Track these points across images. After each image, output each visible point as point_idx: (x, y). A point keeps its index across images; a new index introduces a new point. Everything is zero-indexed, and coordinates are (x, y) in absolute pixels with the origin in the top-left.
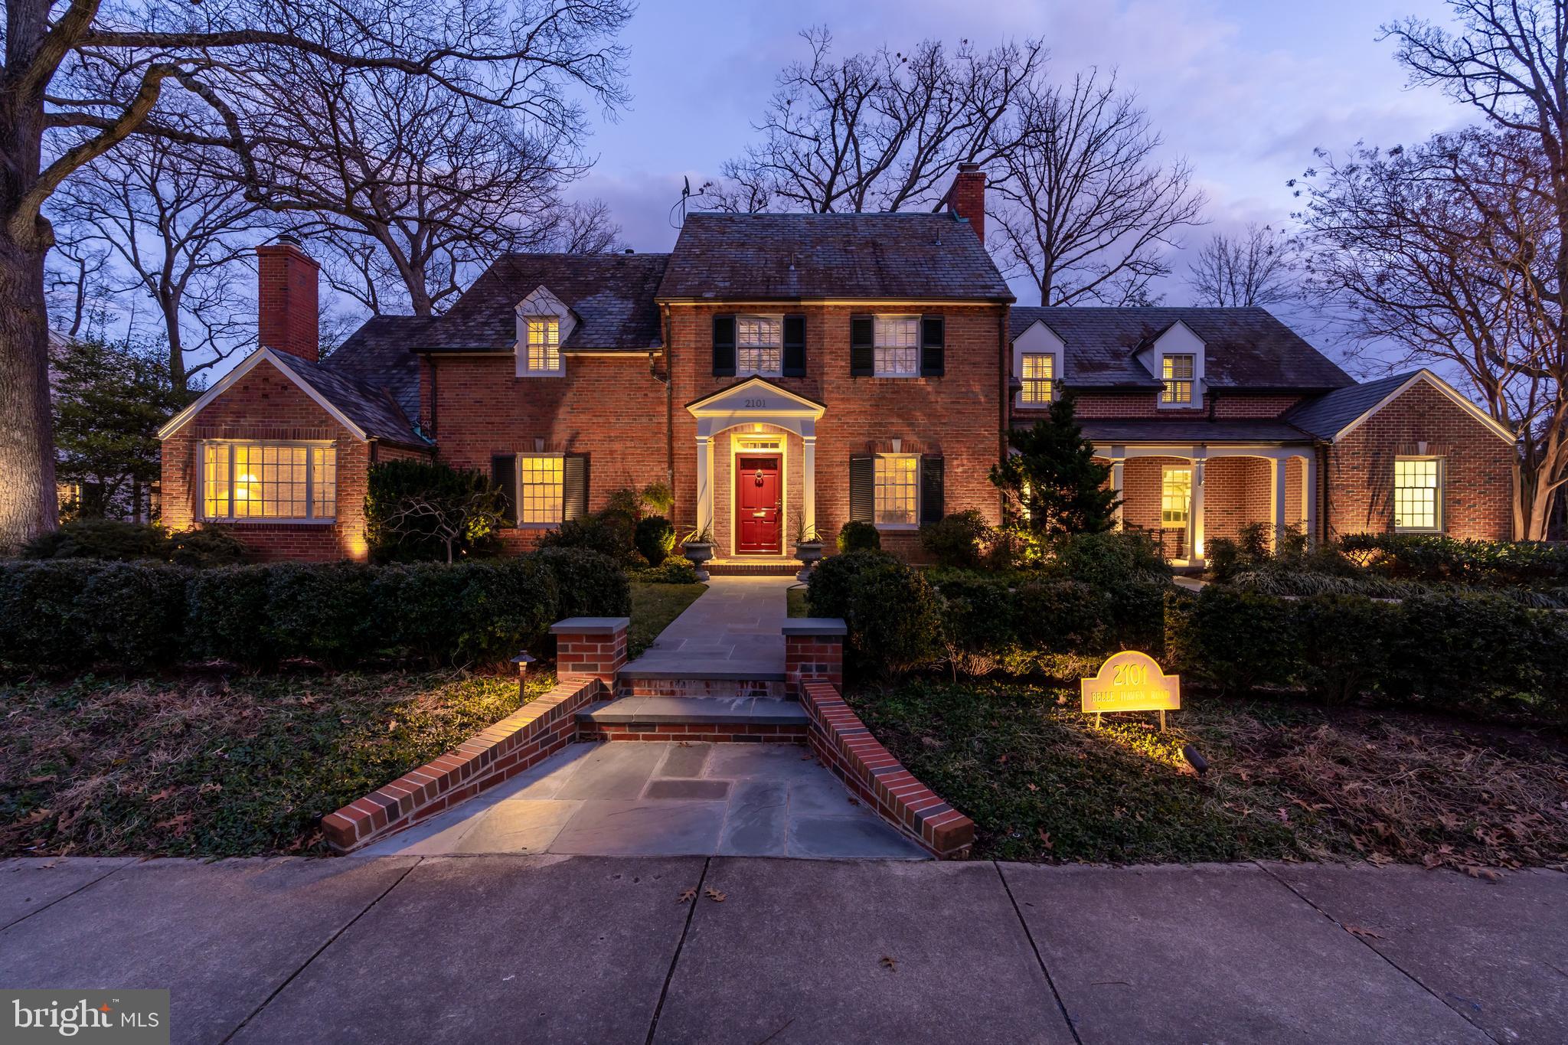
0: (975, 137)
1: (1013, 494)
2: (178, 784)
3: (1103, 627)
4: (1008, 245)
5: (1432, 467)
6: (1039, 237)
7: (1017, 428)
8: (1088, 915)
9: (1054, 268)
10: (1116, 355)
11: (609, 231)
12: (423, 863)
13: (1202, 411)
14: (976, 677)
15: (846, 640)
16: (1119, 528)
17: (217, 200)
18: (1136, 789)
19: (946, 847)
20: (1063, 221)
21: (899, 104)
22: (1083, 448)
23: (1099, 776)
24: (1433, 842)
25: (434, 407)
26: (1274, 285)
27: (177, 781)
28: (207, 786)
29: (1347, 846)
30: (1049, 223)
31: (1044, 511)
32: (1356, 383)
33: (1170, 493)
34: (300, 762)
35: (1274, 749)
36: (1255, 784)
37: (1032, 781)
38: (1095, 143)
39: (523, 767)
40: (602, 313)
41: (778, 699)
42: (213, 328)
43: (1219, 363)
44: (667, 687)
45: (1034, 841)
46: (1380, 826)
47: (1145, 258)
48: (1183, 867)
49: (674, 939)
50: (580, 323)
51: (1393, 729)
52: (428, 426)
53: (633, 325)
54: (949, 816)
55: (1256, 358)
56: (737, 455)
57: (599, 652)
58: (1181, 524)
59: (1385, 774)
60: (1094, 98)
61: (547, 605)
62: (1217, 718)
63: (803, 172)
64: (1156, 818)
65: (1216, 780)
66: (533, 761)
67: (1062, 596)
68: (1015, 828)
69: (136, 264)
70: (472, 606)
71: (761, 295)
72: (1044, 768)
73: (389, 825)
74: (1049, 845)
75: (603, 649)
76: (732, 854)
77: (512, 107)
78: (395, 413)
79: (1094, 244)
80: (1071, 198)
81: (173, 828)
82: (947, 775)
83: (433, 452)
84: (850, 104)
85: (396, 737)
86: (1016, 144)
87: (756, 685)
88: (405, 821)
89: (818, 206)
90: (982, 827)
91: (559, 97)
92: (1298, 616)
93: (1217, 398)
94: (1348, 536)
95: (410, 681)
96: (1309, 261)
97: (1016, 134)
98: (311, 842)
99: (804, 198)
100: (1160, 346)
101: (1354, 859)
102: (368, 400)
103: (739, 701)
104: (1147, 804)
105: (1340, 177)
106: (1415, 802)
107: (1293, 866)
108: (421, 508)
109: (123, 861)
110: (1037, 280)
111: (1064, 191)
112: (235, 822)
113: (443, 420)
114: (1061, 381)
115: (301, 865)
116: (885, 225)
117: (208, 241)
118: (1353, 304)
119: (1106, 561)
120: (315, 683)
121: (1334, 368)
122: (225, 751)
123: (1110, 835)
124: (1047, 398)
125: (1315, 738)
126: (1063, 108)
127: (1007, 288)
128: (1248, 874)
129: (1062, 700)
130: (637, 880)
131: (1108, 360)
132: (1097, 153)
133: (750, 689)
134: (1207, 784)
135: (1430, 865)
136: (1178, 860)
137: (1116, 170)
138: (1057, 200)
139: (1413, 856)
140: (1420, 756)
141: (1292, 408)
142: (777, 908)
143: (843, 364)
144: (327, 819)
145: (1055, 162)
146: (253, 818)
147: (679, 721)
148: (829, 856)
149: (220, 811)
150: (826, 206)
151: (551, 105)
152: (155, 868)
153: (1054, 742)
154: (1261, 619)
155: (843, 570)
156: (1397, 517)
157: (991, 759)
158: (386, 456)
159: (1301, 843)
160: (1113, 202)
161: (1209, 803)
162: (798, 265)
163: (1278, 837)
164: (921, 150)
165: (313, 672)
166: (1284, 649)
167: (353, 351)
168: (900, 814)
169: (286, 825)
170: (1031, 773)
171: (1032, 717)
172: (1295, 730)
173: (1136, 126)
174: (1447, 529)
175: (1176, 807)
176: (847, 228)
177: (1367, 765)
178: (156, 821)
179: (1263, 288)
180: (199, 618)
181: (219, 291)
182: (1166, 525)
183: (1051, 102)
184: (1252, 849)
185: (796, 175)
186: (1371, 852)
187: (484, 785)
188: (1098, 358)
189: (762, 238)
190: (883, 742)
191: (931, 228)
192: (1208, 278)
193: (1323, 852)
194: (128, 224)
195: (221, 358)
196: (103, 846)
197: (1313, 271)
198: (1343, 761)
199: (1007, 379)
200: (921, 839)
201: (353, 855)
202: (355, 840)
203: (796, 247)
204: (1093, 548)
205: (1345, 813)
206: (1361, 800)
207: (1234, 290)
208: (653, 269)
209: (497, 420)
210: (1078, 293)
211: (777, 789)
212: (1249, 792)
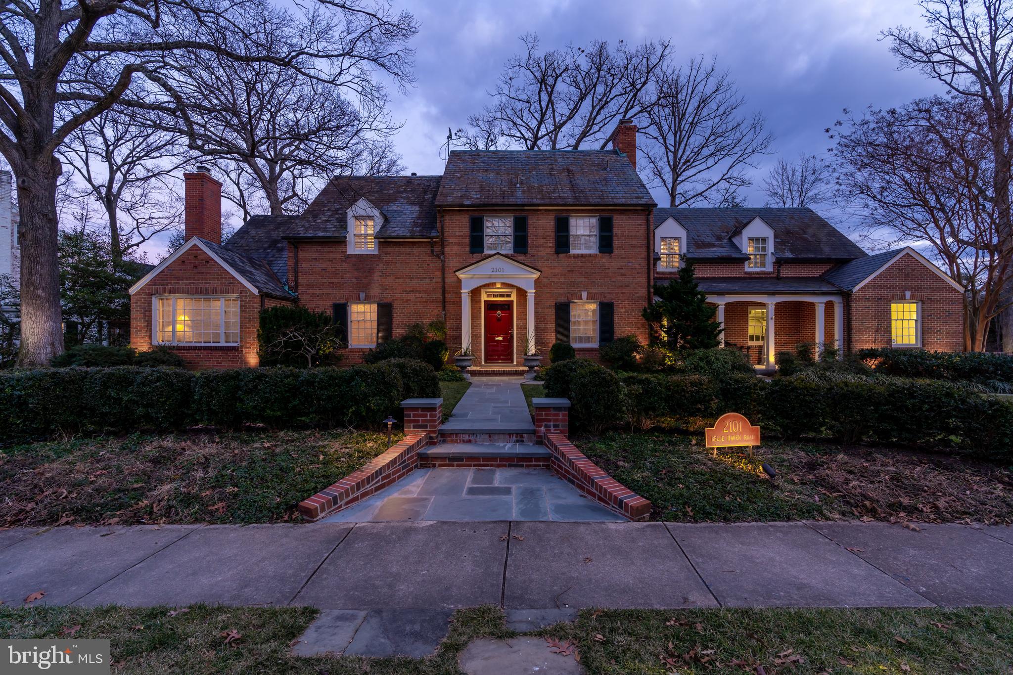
0: (628, 100)
1: (656, 326)
2: (213, 488)
3: (717, 401)
4: (649, 167)
5: (914, 307)
6: (668, 162)
7: (659, 284)
8: (714, 544)
9: (678, 182)
10: (719, 238)
11: (394, 158)
12: (357, 525)
13: (773, 273)
14: (644, 431)
15: (570, 409)
16: (722, 346)
17: (141, 139)
18: (737, 486)
19: (635, 514)
20: (684, 152)
21: (579, 79)
22: (699, 296)
23: (716, 480)
24: (896, 511)
25: (296, 273)
26: (817, 192)
27: (212, 486)
28: (230, 489)
29: (850, 513)
30: (675, 153)
31: (675, 335)
32: (867, 255)
33: (753, 324)
34: (277, 476)
35: (812, 466)
36: (802, 483)
37: (680, 483)
38: (704, 102)
39: (394, 480)
40: (400, 214)
41: (531, 444)
42: (139, 221)
43: (783, 243)
44: (467, 438)
45: (683, 512)
46: (867, 503)
47: (735, 175)
48: (763, 524)
49: (502, 556)
50: (386, 220)
51: (879, 456)
52: (292, 285)
53: (420, 221)
54: (637, 499)
55: (806, 240)
56: (485, 301)
57: (428, 418)
58: (760, 343)
59: (872, 477)
60: (702, 75)
61: (398, 391)
62: (781, 451)
63: (519, 121)
64: (748, 499)
65: (780, 482)
66: (399, 477)
67: (693, 384)
68: (672, 506)
69: (89, 180)
70: (358, 391)
71: (499, 203)
72: (686, 476)
73: (334, 508)
74: (691, 514)
75: (431, 416)
76: (523, 519)
77: (340, 85)
78: (273, 277)
79: (704, 166)
80: (689, 137)
81: (217, 510)
82: (633, 480)
83: (295, 301)
84: (550, 81)
85: (325, 463)
86: (654, 104)
87: (518, 436)
88: (340, 506)
89: (529, 143)
90: (655, 505)
91: (369, 78)
92: (827, 393)
93: (781, 265)
94: (863, 350)
95: (322, 435)
96: (838, 179)
97: (654, 98)
98: (294, 517)
99: (521, 138)
100: (748, 232)
101: (853, 519)
102: (256, 269)
103: (509, 445)
104: (743, 493)
105: (857, 127)
106: (888, 491)
107: (821, 523)
108: (294, 336)
109: (195, 526)
110: (668, 189)
111: (684, 133)
112: (251, 506)
113: (301, 281)
114: (685, 255)
115: (292, 527)
116: (574, 158)
117: (135, 165)
118: (866, 206)
119: (715, 366)
120: (267, 436)
121: (853, 245)
122: (233, 471)
123: (724, 509)
124: (677, 265)
125: (836, 461)
126: (683, 80)
127: (651, 198)
128: (797, 526)
129: (694, 442)
130: (475, 532)
131: (713, 241)
132: (705, 110)
133: (515, 438)
134: (776, 484)
135: (893, 521)
136: (760, 520)
137: (717, 120)
138: (680, 138)
139: (884, 517)
140: (892, 469)
141: (828, 271)
142: (552, 543)
143: (551, 245)
144: (301, 504)
145: (678, 115)
146: (260, 504)
147: (477, 456)
148: (575, 520)
149: (241, 501)
150: (534, 144)
151: (364, 83)
152: (214, 529)
153: (691, 463)
154: (805, 396)
155: (566, 370)
156: (893, 338)
157: (657, 472)
158: (270, 304)
159: (825, 512)
160: (715, 139)
161: (776, 493)
162: (522, 184)
163: (813, 509)
164: (594, 107)
165: (264, 430)
166: (818, 412)
167: (242, 238)
168: (610, 499)
169: (278, 508)
170: (679, 479)
171: (677, 451)
172: (825, 457)
173: (729, 92)
174: (923, 345)
175: (759, 495)
176: (551, 160)
177: (863, 474)
178: (207, 506)
179: (810, 193)
180: (201, 399)
181: (143, 198)
182: (751, 343)
183: (675, 78)
184: (799, 515)
185: (515, 124)
186: (863, 516)
187: (377, 489)
188: (708, 240)
189: (498, 166)
190: (597, 464)
191: (603, 160)
192: (775, 187)
193: (837, 516)
194: (84, 155)
195: (144, 240)
196: (181, 519)
197: (840, 185)
198: (850, 472)
199: (652, 254)
200: (623, 512)
201: (318, 522)
202: (318, 515)
203: (520, 172)
204: (706, 358)
205: (850, 497)
206: (859, 490)
207: (792, 195)
208: (430, 185)
209: (336, 281)
210: (693, 197)
211: (538, 490)
212: (799, 487)
